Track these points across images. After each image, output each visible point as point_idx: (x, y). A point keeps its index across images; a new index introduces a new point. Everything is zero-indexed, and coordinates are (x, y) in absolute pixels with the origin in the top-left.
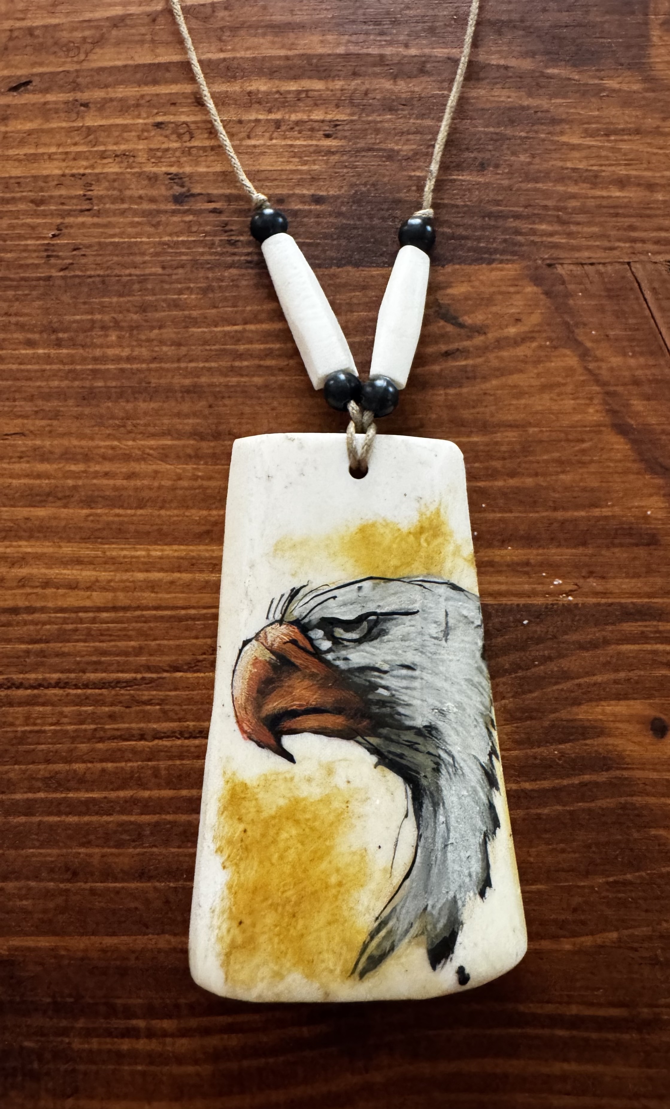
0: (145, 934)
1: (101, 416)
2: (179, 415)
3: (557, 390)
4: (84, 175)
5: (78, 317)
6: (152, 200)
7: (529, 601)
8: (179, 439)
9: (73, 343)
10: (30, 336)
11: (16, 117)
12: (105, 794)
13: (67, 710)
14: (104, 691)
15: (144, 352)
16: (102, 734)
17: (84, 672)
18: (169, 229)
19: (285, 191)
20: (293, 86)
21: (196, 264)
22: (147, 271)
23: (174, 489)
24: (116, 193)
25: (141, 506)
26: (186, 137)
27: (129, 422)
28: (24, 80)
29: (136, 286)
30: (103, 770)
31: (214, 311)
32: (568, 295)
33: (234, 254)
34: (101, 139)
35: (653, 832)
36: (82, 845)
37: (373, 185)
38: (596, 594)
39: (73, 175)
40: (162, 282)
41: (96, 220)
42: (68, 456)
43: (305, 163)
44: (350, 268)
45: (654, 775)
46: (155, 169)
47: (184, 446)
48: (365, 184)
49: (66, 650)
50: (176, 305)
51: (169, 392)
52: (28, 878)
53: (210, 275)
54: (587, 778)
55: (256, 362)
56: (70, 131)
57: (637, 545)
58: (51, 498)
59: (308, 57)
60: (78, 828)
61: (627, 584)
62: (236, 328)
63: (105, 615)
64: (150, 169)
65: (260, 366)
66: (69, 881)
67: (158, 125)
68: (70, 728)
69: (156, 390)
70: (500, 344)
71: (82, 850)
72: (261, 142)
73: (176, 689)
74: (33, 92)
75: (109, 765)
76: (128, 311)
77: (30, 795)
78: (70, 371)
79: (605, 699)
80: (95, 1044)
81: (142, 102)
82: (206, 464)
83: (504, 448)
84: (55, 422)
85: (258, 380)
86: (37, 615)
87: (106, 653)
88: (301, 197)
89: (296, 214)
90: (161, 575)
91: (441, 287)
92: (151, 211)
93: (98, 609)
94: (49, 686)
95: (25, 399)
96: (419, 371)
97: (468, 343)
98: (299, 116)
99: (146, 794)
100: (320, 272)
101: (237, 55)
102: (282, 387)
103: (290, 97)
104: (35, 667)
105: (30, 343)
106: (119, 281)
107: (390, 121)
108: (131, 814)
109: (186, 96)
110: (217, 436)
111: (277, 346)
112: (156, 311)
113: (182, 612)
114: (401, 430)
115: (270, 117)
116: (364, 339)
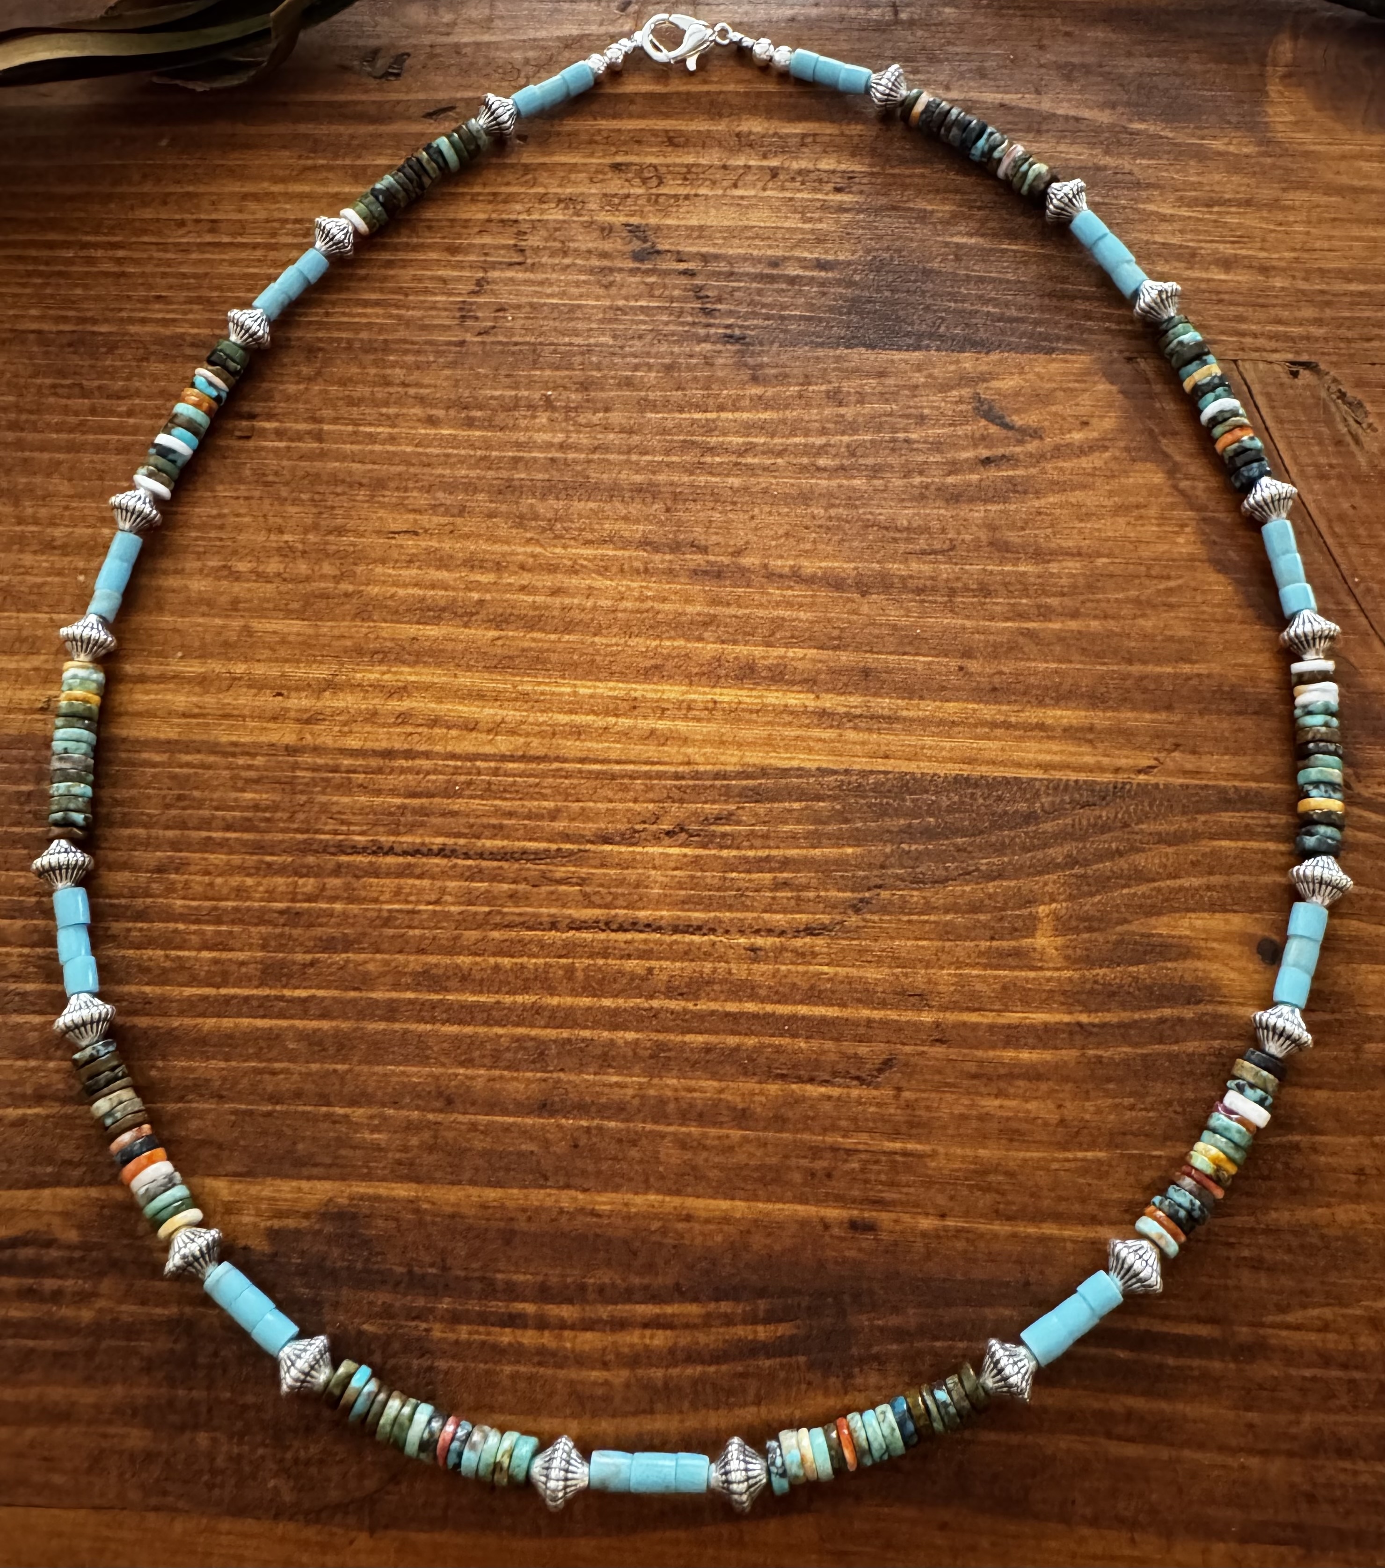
0: (542, 1187)
1: (522, 517)
2: (626, 519)
3: (1136, 513)
4: (516, 221)
6: (604, 255)
8: (623, 548)
9: (490, 425)
10: (432, 412)
12: (498, 997)
13: (452, 885)
14: (505, 864)
15: (584, 439)
16: (498, 919)
17: (478, 838)
18: (624, 292)
19: (780, 253)
20: (797, 129)
21: (658, 336)
22: (593, 340)
23: (614, 611)
24: (558, 245)
25: (568, 630)
26: (654, 182)
27: (559, 526)
28: (444, 105)
29: (577, 359)
30: (497, 968)
31: (679, 393)
32: (1152, 395)
33: (709, 325)
34: (541, 180)
36: (462, 1064)
37: (899, 251)
38: (1184, 773)
39: (502, 221)
40: (612, 354)
41: (529, 276)
42: (472, 563)
43: (810, 220)
44: (863, 350)
46: (610, 219)
47: (630, 558)
48: (888, 249)
49: (456, 807)
50: (628, 383)
51: (613, 491)
52: (384, 1105)
53: (676, 349)
54: (1168, 1012)
55: (733, 458)
56: (500, 168)
57: (1242, 713)
58: (445, 615)
60: (457, 1040)
61: (1227, 763)
62: (709, 415)
63: (511, 765)
64: (604, 218)
65: (737, 464)
66: (441, 1111)
67: (617, 167)
68: (453, 909)
69: (597, 487)
70: (1058, 452)
71: (461, 1071)
72: (752, 193)
73: (603, 865)
74: (456, 120)
75: (506, 962)
76: (565, 388)
77: (394, 995)
78: (483, 458)
79: (1195, 910)
80: (463, 1332)
81: (598, 138)
82: (659, 581)
83: (1062, 582)
84: (459, 521)
85: (735, 481)
86: (418, 762)
87: (510, 814)
88: (799, 260)
89: (792, 281)
90: (590, 718)
91: (983, 378)
92: (602, 269)
93: (503, 758)
94: (430, 853)
95: (421, 489)
96: (950, 480)
97: (1018, 449)
98: (803, 164)
99: (555, 1001)
100: (820, 352)
101: (725, 88)
102: (765, 491)
103: (793, 141)
104: (411, 828)
105: (432, 421)
106: (555, 352)
107: (923, 176)
108: (532, 1026)
109: (654, 133)
110: (676, 547)
111: (762, 440)
112: (602, 389)
113: (617, 767)
114: (923, 553)
115: (765, 163)
116: (878, 436)
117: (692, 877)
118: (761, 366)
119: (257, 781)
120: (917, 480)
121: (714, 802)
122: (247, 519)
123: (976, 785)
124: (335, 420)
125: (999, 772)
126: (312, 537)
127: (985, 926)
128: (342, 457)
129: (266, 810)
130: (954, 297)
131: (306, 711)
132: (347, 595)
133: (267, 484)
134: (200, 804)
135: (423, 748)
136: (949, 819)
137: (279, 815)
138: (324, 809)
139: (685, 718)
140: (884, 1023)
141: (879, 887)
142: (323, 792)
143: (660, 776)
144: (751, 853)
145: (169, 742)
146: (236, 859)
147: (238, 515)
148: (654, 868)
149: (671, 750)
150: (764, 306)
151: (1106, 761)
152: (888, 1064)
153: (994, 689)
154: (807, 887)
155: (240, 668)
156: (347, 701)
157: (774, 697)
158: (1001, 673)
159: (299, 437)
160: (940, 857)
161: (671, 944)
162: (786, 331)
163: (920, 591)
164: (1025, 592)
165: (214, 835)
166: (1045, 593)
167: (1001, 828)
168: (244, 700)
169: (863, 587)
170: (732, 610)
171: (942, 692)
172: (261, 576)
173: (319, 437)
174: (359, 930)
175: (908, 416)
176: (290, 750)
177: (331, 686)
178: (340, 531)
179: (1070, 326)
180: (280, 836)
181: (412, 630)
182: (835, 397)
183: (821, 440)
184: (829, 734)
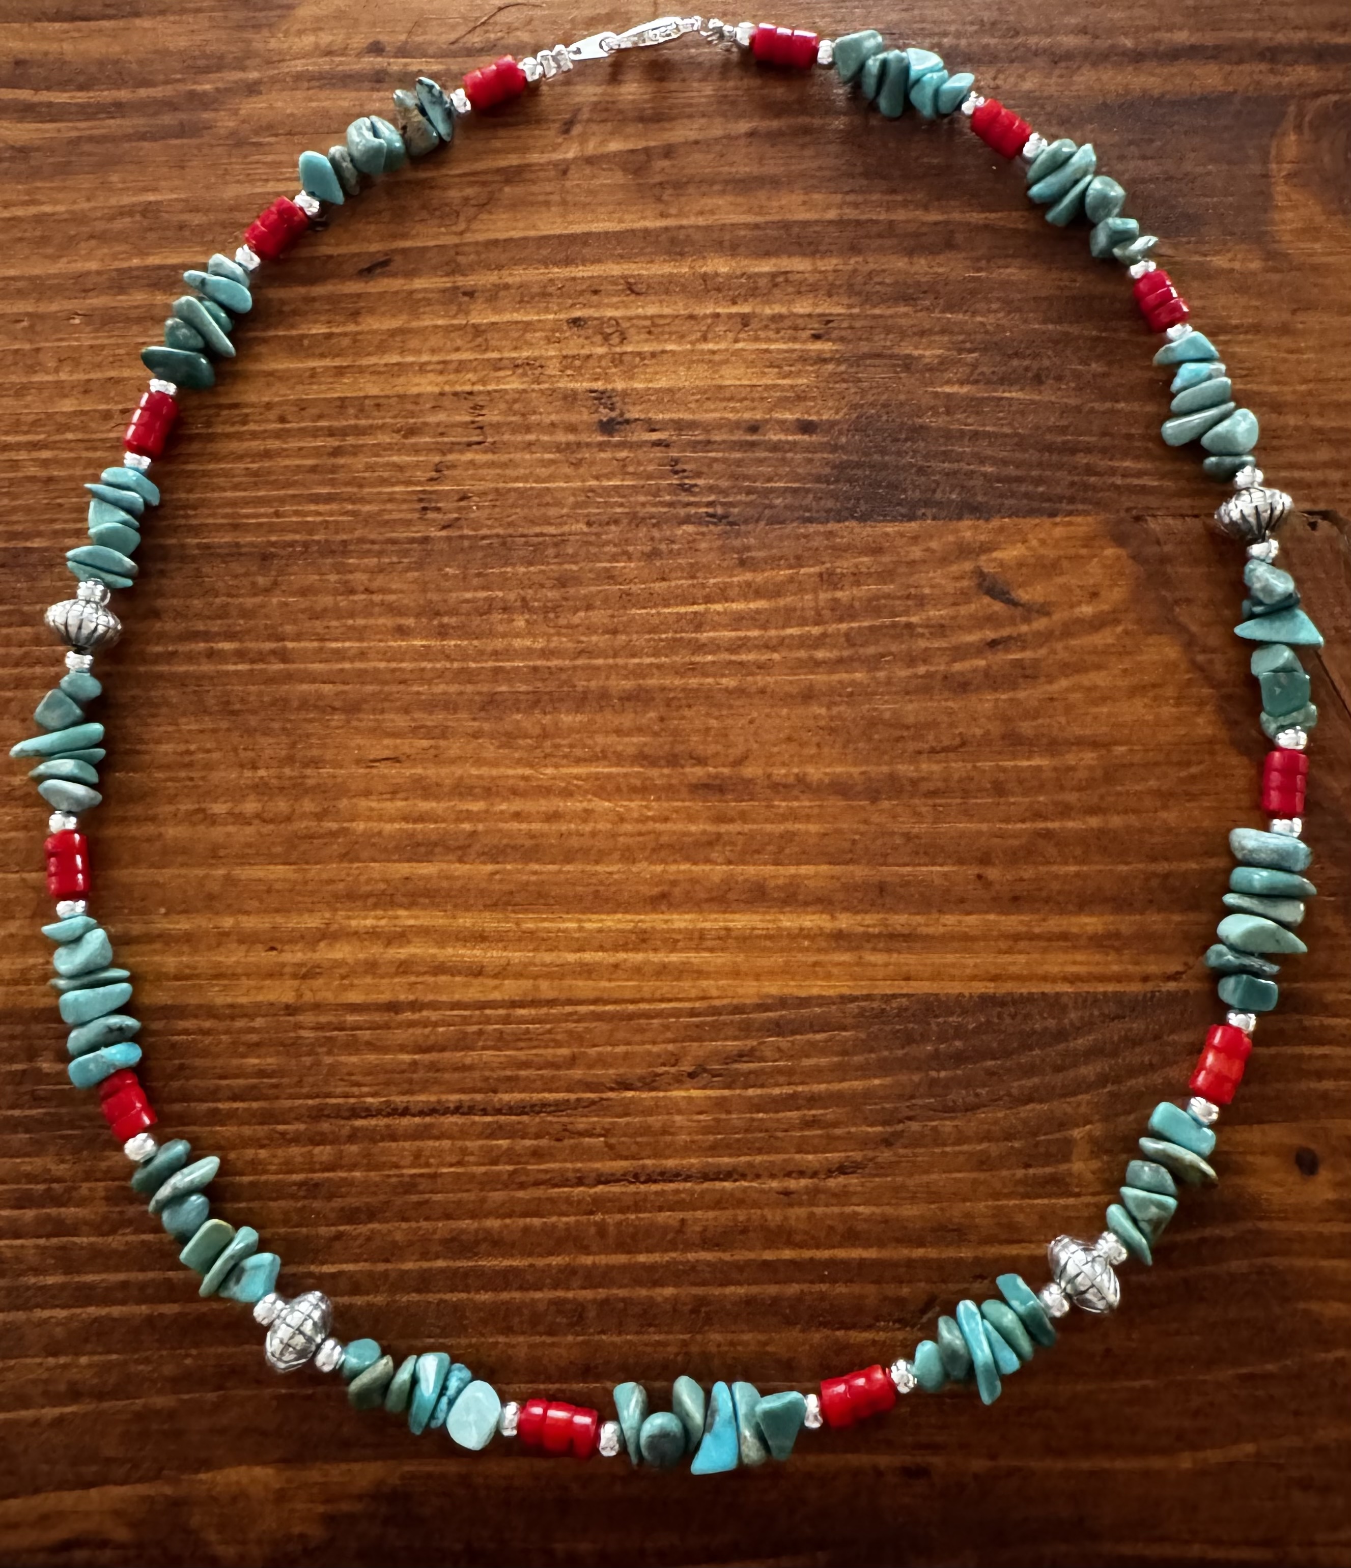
1: (508, 735)
2: (619, 732)
3: (1152, 693)
4: (471, 393)
5: (469, 595)
6: (572, 428)
8: (618, 765)
9: (463, 631)
10: (401, 621)
11: (371, 311)
12: (530, 1260)
13: (472, 1144)
14: (525, 1118)
15: (564, 642)
16: (522, 1178)
17: (495, 1091)
19: (758, 415)
20: (766, 267)
21: (636, 520)
22: (566, 529)
23: (614, 836)
24: (517, 419)
25: (568, 860)
26: (615, 339)
27: (548, 743)
28: (380, 259)
29: (551, 551)
30: (527, 1228)
31: (664, 584)
32: (1164, 560)
33: (688, 504)
34: (493, 343)
35: (1302, 1305)
36: (501, 1332)
37: (884, 406)
39: (456, 394)
40: (590, 543)
41: (489, 457)
42: (462, 789)
43: (788, 375)
44: (853, 524)
45: (1302, 1228)
46: (572, 385)
47: (626, 775)
48: (873, 405)
49: (468, 1061)
50: (610, 576)
51: (602, 699)
53: (656, 533)
54: (1208, 1231)
55: (726, 656)
56: (448, 330)
58: (438, 850)
59: (786, 226)
60: (493, 1308)
62: (696, 608)
63: (521, 1012)
64: (565, 384)
65: (731, 662)
67: (576, 322)
68: (475, 1169)
69: (585, 697)
70: (1069, 628)
71: (501, 1339)
72: (722, 346)
73: (626, 1114)
74: (394, 275)
75: (536, 1222)
76: (542, 586)
77: (424, 1265)
78: (462, 670)
81: (551, 289)
82: (658, 799)
84: (442, 743)
85: (729, 682)
86: (425, 1013)
87: (526, 1065)
88: (782, 422)
89: (775, 447)
90: (599, 956)
91: (985, 548)
92: (568, 444)
93: (514, 1004)
94: (446, 1111)
95: (398, 710)
96: (957, 667)
97: (1024, 628)
98: (778, 309)
99: (588, 1260)
100: (812, 528)
101: (685, 222)
102: (763, 691)
103: (762, 282)
104: (425, 1086)
105: (402, 632)
106: (526, 544)
107: (906, 315)
108: (568, 1289)
109: (614, 281)
110: (673, 760)
111: (755, 633)
112: (580, 583)
113: (631, 1007)
114: (933, 751)
115: (734, 310)
116: (878, 622)
117: (718, 1121)
118: (748, 548)
119: (258, 1045)
120: (922, 670)
121: (736, 1038)
122: (216, 756)
124: (298, 637)
125: (1026, 988)
126: (287, 771)
127: (1019, 1153)
128: (313, 678)
129: (271, 1075)
130: (946, 456)
131: (301, 965)
132: (333, 834)
133: (233, 713)
134: (203, 1073)
135: (430, 997)
136: (976, 1041)
137: (285, 1081)
138: (333, 1070)
139: (697, 949)
140: (926, 1262)
141: (910, 1118)
142: (329, 1053)
143: (677, 1013)
144: (776, 1091)
146: (247, 1131)
147: (208, 751)
148: (680, 1112)
149: (687, 986)
150: (746, 477)
151: (1133, 969)
152: (931, 1304)
153: (1016, 897)
154: (835, 1124)
155: (228, 922)
156: (342, 952)
157: (789, 921)
158: (1022, 880)
159: (261, 657)
160: (968, 1083)
161: (703, 1192)
162: (771, 507)
163: (933, 793)
164: (1041, 788)
165: (220, 1105)
166: (1061, 788)
167: (1031, 1049)
168: (235, 956)
169: (872, 793)
170: (737, 827)
171: (961, 904)
172: (240, 819)
173: (283, 656)
174: (382, 1198)
175: (908, 597)
176: (290, 1010)
177: (327, 935)
178: (316, 763)
179: (1073, 484)
180: (287, 1103)
181: (405, 869)
182: (829, 580)
183: (816, 630)
184: (846, 957)
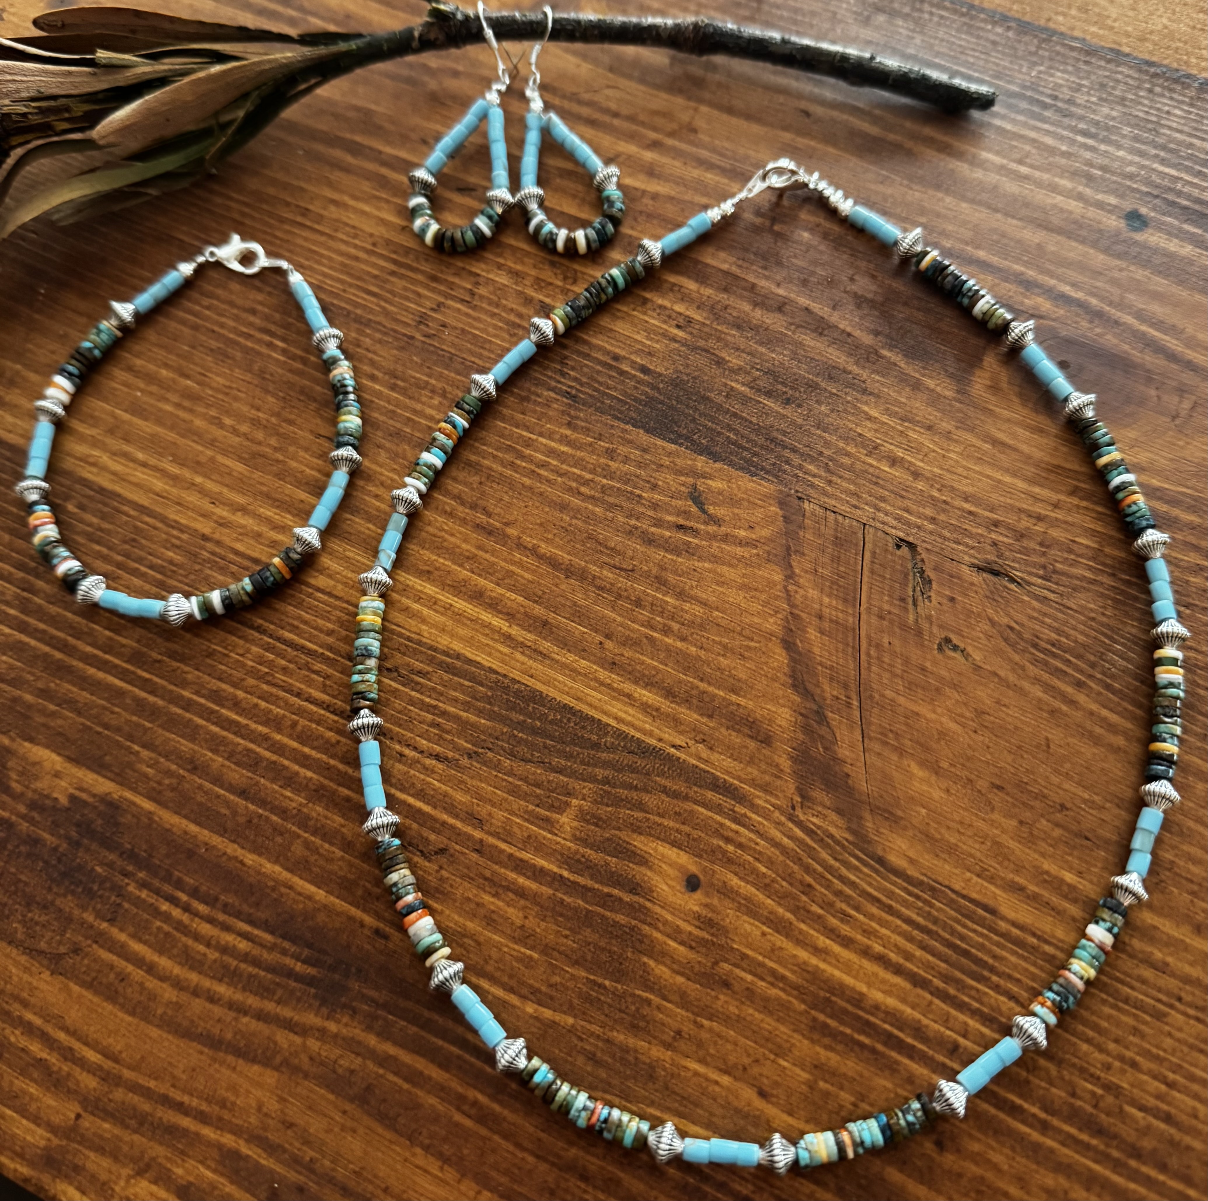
0: (221, 837)
2: (454, 478)
3: (753, 593)
4: (478, 275)
5: (418, 376)
7: (643, 737)
9: (404, 392)
10: (376, 372)
12: (249, 722)
13: (255, 649)
14: (289, 650)
16: (270, 679)
19: (623, 353)
24: (495, 298)
30: (256, 706)
32: (801, 527)
33: (561, 382)
34: (505, 255)
35: (645, 959)
36: (211, 751)
37: (694, 378)
38: (700, 758)
39: (471, 272)
41: (470, 311)
43: (650, 339)
44: (641, 431)
45: (669, 917)
46: (534, 294)
48: (688, 375)
52: (160, 755)
53: (533, 389)
54: (615, 892)
55: (533, 467)
57: (752, 737)
60: (215, 737)
61: (728, 763)
62: (532, 436)
63: (320, 595)
64: (531, 292)
65: (533, 471)
66: (188, 771)
67: (554, 263)
68: (248, 663)
70: (727, 538)
71: (209, 754)
72: (626, 309)
74: (473, 198)
75: (263, 704)
77: (194, 697)
79: (663, 840)
82: (454, 523)
83: (687, 616)
85: (527, 481)
87: (306, 623)
88: (634, 362)
89: (622, 373)
91: (704, 476)
96: (653, 529)
97: (702, 527)
98: (665, 303)
99: (278, 737)
100: (616, 423)
102: (541, 494)
103: (666, 286)
108: (259, 746)
110: (474, 507)
111: (555, 463)
114: (614, 567)
116: (623, 487)
118: (577, 418)
119: (178, 547)
120: (633, 522)
121: (421, 662)
123: (574, 714)
125: (592, 713)
127: (538, 796)
129: (175, 565)
130: (712, 420)
131: (222, 518)
132: (277, 461)
134: (142, 548)
136: (549, 727)
139: (430, 608)
141: (489, 749)
143: (399, 635)
144: (428, 700)
145: (142, 506)
149: (413, 623)
150: (598, 382)
151: (657, 731)
152: (442, 851)
153: (614, 663)
154: (448, 732)
155: (199, 480)
156: (247, 522)
157: (486, 616)
158: (622, 655)
160: (532, 747)
162: (602, 403)
163: (600, 588)
164: (662, 614)
166: (673, 618)
167: (575, 745)
168: (192, 498)
169: (569, 572)
170: (487, 556)
171: (583, 652)
172: (235, 432)
175: (647, 482)
176: (204, 538)
177: (244, 510)
182: (611, 454)
183: (588, 476)
184: (506, 650)
